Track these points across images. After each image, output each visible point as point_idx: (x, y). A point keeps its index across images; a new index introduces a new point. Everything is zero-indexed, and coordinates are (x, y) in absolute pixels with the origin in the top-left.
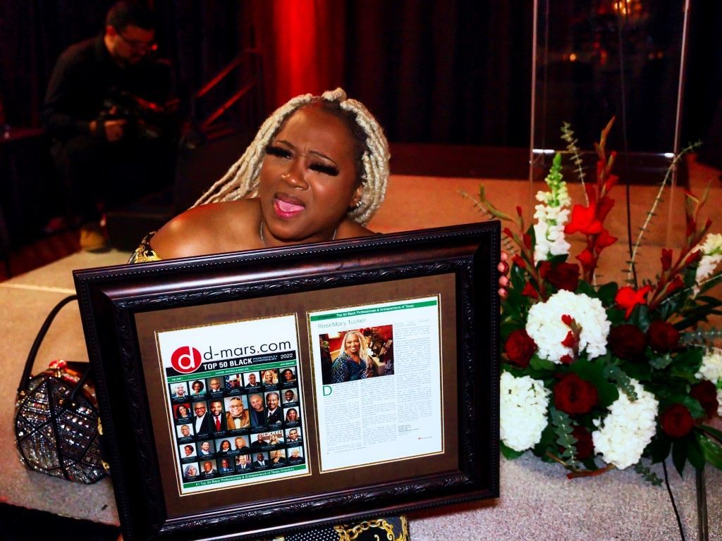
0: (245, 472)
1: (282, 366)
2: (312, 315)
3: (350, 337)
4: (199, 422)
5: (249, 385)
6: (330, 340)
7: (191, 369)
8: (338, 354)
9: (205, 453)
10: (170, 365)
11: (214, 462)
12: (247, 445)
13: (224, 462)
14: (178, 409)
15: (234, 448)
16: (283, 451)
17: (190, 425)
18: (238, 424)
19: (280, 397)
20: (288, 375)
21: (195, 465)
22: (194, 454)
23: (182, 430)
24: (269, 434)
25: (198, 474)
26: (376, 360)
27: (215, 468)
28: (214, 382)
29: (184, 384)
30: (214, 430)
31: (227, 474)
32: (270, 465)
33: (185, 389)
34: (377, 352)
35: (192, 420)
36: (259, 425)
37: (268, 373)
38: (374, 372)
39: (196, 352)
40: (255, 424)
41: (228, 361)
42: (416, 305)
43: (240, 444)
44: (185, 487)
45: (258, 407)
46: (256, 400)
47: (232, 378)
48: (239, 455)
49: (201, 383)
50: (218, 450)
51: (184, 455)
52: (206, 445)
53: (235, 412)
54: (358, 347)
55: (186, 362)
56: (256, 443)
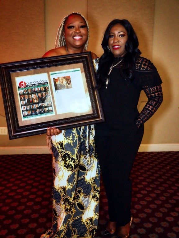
1: (45, 86)
2: (50, 73)
3: (60, 79)
4: (26, 100)
5: (38, 91)
7: (24, 87)
8: (58, 83)
9: (28, 109)
10: (19, 86)
11: (30, 111)
12: (38, 107)
13: (33, 111)
15: (35, 107)
16: (47, 108)
17: (24, 101)
18: (36, 101)
19: (45, 94)
20: (47, 88)
21: (26, 112)
22: (25, 109)
24: (43, 103)
26: (67, 84)
28: (29, 90)
29: (22, 90)
30: (30, 102)
31: (34, 115)
32: (44, 112)
34: (67, 82)
35: (25, 100)
37: (42, 88)
38: (68, 87)
39: (25, 83)
41: (32, 85)
42: (75, 71)
43: (37, 107)
44: (24, 118)
46: (40, 95)
47: (34, 89)
48: (36, 109)
50: (31, 108)
51: (23, 109)
52: (28, 107)
53: (35, 98)
54: (62, 81)
55: (22, 85)
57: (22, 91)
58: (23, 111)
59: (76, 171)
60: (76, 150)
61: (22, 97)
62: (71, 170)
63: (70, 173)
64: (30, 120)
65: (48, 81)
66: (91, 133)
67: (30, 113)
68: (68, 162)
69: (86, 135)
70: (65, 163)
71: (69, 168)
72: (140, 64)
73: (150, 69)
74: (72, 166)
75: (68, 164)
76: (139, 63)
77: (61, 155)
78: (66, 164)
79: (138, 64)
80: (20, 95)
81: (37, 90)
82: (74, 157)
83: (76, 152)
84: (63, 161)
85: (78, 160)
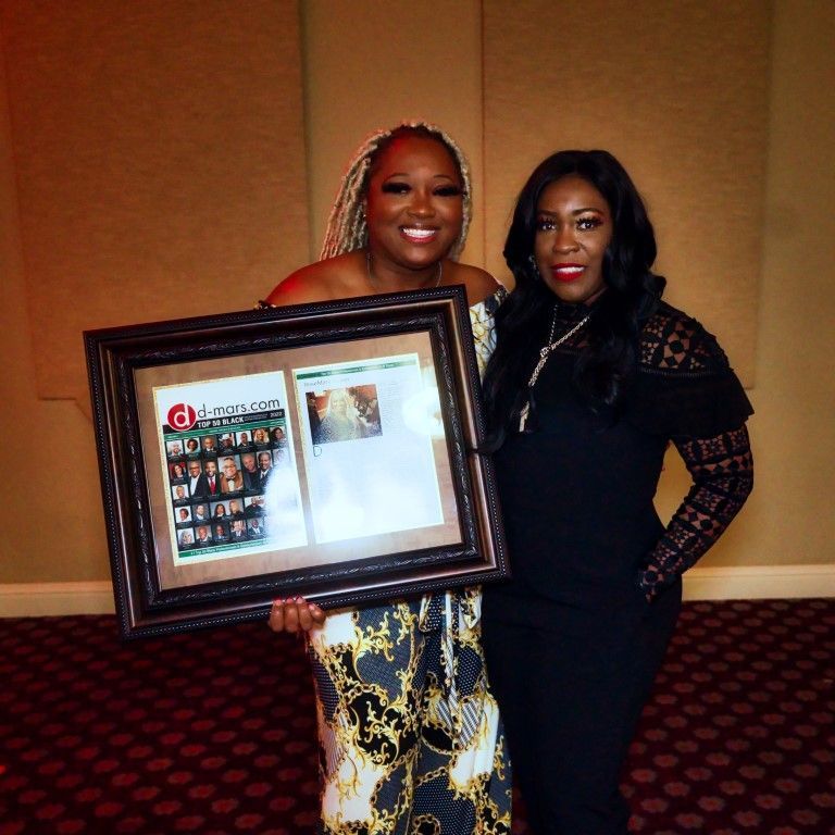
0: (240, 540)
4: (194, 482)
6: (316, 399)
7: (186, 427)
9: (200, 518)
10: (167, 422)
11: (209, 528)
12: (242, 510)
13: (219, 528)
14: (173, 469)
15: (228, 513)
17: (185, 486)
18: (232, 486)
21: (190, 531)
22: (189, 518)
23: (178, 491)
25: (193, 541)
27: (210, 535)
28: (208, 440)
31: (222, 542)
33: (181, 447)
35: (187, 481)
36: (253, 486)
37: (259, 432)
40: (248, 487)
41: (221, 419)
43: (234, 509)
44: (181, 556)
45: (250, 468)
46: (248, 460)
47: (225, 437)
48: (233, 521)
49: (196, 442)
50: (213, 514)
51: (179, 520)
52: (200, 508)
53: (229, 473)
55: (182, 419)
56: (251, 506)
57: (176, 445)
58: (178, 526)
59: (410, 759)
60: (406, 678)
61: (178, 469)
62: (388, 761)
63: (382, 772)
64: (204, 566)
65: (285, 405)
66: (465, 606)
67: (206, 535)
68: (374, 730)
69: (442, 619)
70: (363, 734)
71: (379, 752)
72: (656, 345)
73: (697, 364)
74: (389, 743)
75: (375, 735)
76: (654, 339)
77: (343, 701)
78: (367, 735)
79: (650, 345)
80: (170, 461)
81: (239, 442)
82: (400, 706)
83: (406, 687)
84: (354, 724)
85: (414, 717)
